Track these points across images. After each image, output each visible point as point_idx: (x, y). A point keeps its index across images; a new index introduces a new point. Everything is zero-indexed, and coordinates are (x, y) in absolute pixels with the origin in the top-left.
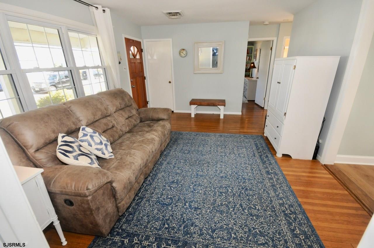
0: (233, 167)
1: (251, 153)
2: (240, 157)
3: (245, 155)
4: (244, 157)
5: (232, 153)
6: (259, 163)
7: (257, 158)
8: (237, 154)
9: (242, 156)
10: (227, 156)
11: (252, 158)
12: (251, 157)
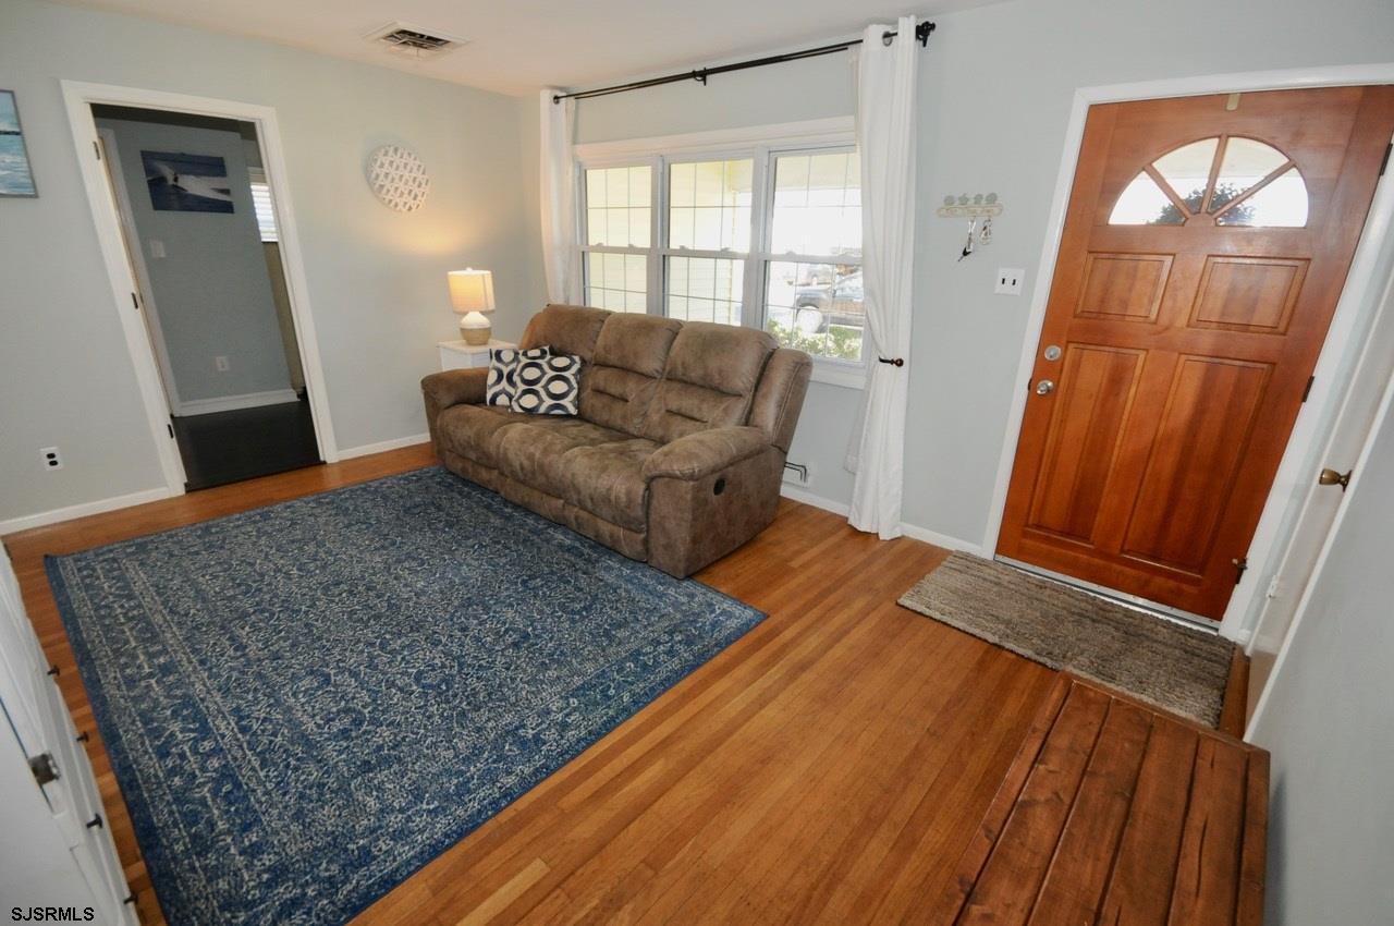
0: (319, 624)
1: (265, 720)
2: (312, 672)
3: (294, 695)
4: (294, 678)
5: (362, 668)
6: (208, 692)
7: (225, 710)
8: (336, 675)
9: (305, 683)
10: (372, 645)
11: (250, 697)
12: (256, 699)
